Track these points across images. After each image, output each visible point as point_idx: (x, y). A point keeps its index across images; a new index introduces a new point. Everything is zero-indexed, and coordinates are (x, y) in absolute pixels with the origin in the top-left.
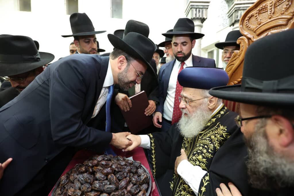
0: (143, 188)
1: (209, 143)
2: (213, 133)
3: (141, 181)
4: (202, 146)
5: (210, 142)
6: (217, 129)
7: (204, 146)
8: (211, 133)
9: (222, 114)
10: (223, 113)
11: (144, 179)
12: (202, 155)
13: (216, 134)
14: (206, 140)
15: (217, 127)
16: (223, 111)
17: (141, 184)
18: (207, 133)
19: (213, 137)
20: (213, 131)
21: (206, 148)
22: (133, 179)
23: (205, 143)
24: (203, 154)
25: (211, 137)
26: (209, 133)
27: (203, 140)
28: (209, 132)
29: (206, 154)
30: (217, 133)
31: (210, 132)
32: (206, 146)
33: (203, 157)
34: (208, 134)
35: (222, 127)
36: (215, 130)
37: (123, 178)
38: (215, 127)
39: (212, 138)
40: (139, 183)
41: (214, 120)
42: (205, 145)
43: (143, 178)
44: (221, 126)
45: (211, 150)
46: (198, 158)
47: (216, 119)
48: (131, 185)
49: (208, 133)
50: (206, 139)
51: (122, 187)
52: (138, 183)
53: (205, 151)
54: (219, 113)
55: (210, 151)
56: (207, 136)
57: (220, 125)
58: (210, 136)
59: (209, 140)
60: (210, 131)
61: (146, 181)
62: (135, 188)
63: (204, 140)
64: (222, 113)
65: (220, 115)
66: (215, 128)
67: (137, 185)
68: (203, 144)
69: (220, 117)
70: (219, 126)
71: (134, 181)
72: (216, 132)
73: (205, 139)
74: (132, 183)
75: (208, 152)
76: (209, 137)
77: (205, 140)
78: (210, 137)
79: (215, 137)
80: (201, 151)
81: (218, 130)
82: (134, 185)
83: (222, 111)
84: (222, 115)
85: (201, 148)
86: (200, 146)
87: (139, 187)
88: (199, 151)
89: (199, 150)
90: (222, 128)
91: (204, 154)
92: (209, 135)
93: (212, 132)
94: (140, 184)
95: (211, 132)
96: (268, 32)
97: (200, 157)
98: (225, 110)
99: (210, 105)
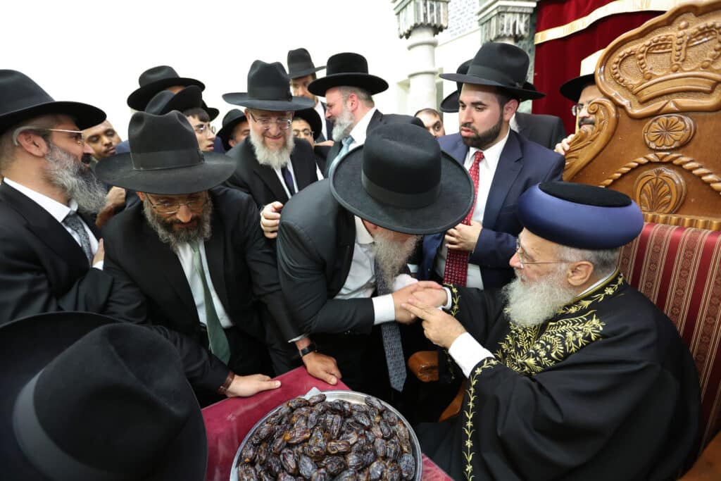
2: (574, 327)
4: (542, 344)
6: (585, 322)
8: (570, 326)
9: (607, 293)
10: (611, 294)
12: (536, 360)
13: (579, 330)
14: (556, 336)
15: (585, 319)
16: (612, 287)
18: (561, 323)
19: (570, 334)
20: (574, 323)
21: (546, 349)
24: (538, 359)
26: (566, 325)
27: (549, 333)
29: (543, 359)
30: (582, 330)
31: (568, 324)
33: (538, 363)
34: (562, 326)
35: (595, 321)
36: (580, 323)
38: (582, 317)
39: (567, 336)
41: (587, 303)
42: (548, 343)
44: (594, 319)
45: (556, 354)
46: (526, 361)
47: (591, 302)
49: (564, 324)
50: (555, 335)
53: (543, 353)
54: (601, 290)
55: (553, 355)
56: (558, 330)
57: (595, 316)
58: (566, 332)
59: (560, 337)
60: (567, 322)
64: (609, 291)
65: (603, 295)
66: (581, 319)
68: (545, 341)
69: (601, 300)
70: (590, 318)
72: (580, 328)
73: (553, 334)
75: (548, 355)
76: (562, 333)
78: (564, 333)
79: (575, 334)
80: (536, 351)
81: (587, 325)
83: (609, 287)
84: (607, 296)
85: (538, 347)
86: (538, 343)
88: (531, 351)
89: (534, 349)
90: (595, 324)
91: (540, 358)
92: (564, 327)
95: (570, 323)
96: (666, 101)
97: (531, 361)
98: (617, 286)
99: (573, 278)
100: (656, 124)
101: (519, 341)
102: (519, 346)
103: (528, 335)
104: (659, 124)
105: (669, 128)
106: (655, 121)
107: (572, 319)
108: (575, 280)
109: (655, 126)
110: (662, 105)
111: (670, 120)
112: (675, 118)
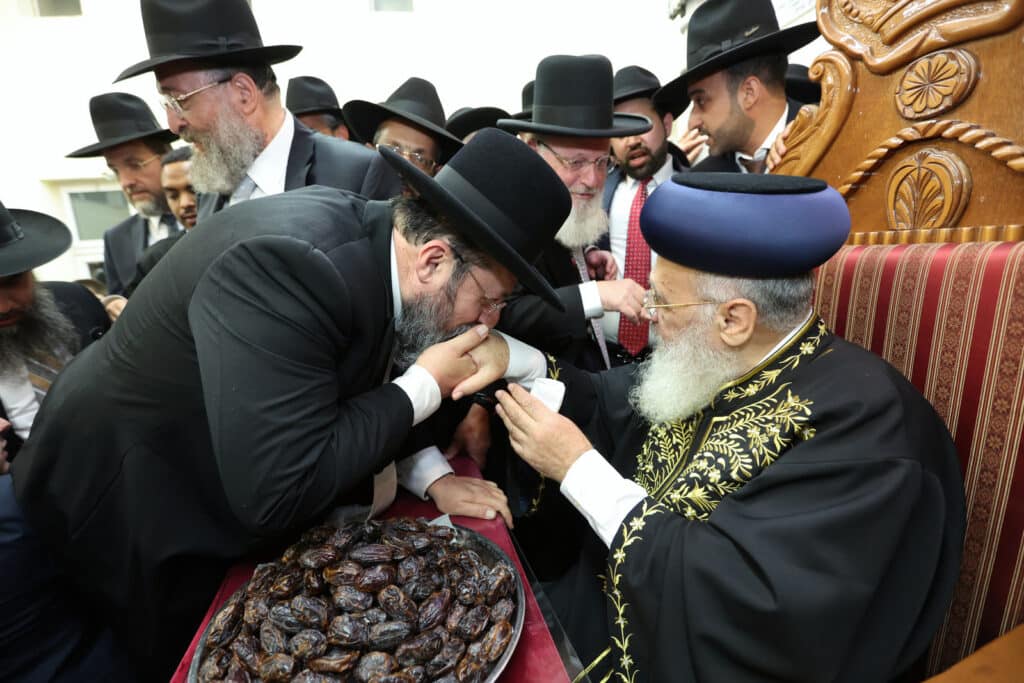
0: (499, 614)
1: (735, 450)
2: (758, 418)
3: (490, 594)
4: (709, 459)
5: (741, 450)
6: (774, 406)
7: (716, 459)
8: (751, 418)
9: (804, 353)
10: (810, 352)
11: (500, 585)
12: (706, 489)
13: (767, 421)
14: (729, 440)
15: (775, 400)
16: (812, 341)
17: (491, 602)
18: (736, 416)
19: (754, 432)
20: (757, 411)
21: (719, 466)
22: (465, 591)
23: (721, 452)
24: (710, 488)
25: (749, 431)
26: (745, 417)
27: (717, 437)
28: (743, 413)
29: (719, 486)
30: (773, 420)
31: (748, 415)
32: (721, 461)
33: (713, 495)
34: (738, 420)
35: (792, 401)
36: (768, 409)
37: (431, 593)
38: (768, 398)
39: (749, 436)
40: (484, 599)
41: (773, 375)
42: (718, 455)
43: (497, 583)
44: (790, 399)
45: (740, 472)
46: (690, 495)
47: (779, 371)
48: (459, 610)
49: (740, 417)
50: (727, 437)
51: (432, 623)
52: (481, 600)
53: (715, 476)
54: (794, 349)
55: (734, 475)
56: (733, 428)
57: (790, 392)
58: (745, 429)
59: (737, 440)
60: (746, 411)
61: (505, 588)
62: (472, 616)
63: (722, 440)
64: (807, 349)
65: (798, 356)
66: (767, 401)
67: (479, 608)
68: (713, 452)
69: (795, 365)
70: (782, 397)
71: (468, 596)
72: (770, 417)
73: (724, 438)
74: (461, 603)
75: (726, 476)
76: (739, 432)
77: (725, 440)
78: (743, 432)
79: (763, 431)
80: (701, 473)
81: (779, 410)
82: (469, 607)
83: (806, 342)
84: (805, 358)
85: (703, 464)
86: (701, 458)
87: (484, 612)
88: (693, 475)
89: (696, 471)
90: (793, 404)
91: (714, 485)
92: (741, 422)
93: (753, 414)
94: (486, 603)
95: (751, 413)
96: (927, 30)
97: (698, 494)
98: (818, 338)
99: (728, 331)
100: (912, 76)
101: (660, 452)
102: (660, 460)
103: (675, 440)
104: (918, 75)
105: (934, 78)
106: (911, 69)
107: (753, 405)
108: (731, 335)
109: (911, 78)
110: (920, 38)
111: (934, 62)
112: (941, 57)
